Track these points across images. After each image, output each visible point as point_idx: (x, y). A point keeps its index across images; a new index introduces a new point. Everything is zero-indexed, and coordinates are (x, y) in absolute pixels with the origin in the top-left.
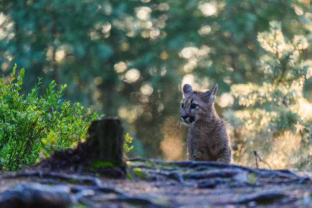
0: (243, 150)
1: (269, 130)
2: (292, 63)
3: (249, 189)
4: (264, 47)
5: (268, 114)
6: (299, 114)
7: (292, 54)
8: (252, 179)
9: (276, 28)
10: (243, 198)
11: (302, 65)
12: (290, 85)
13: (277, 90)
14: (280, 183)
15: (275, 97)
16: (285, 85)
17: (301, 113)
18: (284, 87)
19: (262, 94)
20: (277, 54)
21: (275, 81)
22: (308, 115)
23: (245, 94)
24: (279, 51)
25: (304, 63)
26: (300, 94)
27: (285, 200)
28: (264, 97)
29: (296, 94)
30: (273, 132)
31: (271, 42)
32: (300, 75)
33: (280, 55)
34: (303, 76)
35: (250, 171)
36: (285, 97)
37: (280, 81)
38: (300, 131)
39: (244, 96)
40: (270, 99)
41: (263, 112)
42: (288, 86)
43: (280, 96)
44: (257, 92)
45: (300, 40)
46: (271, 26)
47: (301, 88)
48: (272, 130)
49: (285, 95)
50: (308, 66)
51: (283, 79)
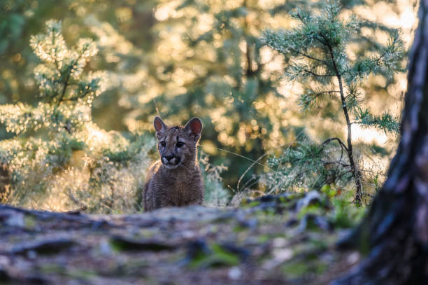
0: (13, 192)
1: (47, 165)
2: (76, 75)
3: (27, 236)
4: (38, 54)
5: (45, 143)
6: (87, 143)
7: (76, 64)
8: (30, 223)
9: (54, 30)
10: (19, 247)
11: (90, 78)
12: (74, 105)
13: (56, 112)
14: (67, 229)
15: (54, 122)
16: (68, 106)
17: (90, 142)
18: (66, 108)
19: (37, 117)
20: (56, 63)
21: (55, 100)
22: (99, 145)
23: (15, 117)
24: (58, 60)
25: (92, 75)
26: (87, 117)
27: (76, 249)
28: (40, 122)
29: (82, 117)
30: (52, 167)
31: (49, 48)
32: (88, 92)
33: (61, 65)
34: (92, 93)
35: (27, 213)
36: (68, 122)
37: (61, 100)
38: (89, 166)
39: (12, 120)
40: (47, 124)
41: (39, 141)
42: (71, 107)
43: (61, 121)
44: (30, 115)
45: (87, 45)
46: (47, 26)
47: (88, 109)
48: (50, 164)
49: (68, 117)
50: (99, 80)
51: (64, 98)
